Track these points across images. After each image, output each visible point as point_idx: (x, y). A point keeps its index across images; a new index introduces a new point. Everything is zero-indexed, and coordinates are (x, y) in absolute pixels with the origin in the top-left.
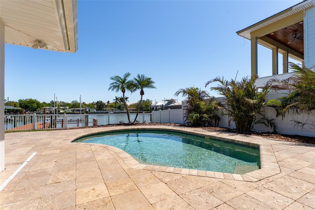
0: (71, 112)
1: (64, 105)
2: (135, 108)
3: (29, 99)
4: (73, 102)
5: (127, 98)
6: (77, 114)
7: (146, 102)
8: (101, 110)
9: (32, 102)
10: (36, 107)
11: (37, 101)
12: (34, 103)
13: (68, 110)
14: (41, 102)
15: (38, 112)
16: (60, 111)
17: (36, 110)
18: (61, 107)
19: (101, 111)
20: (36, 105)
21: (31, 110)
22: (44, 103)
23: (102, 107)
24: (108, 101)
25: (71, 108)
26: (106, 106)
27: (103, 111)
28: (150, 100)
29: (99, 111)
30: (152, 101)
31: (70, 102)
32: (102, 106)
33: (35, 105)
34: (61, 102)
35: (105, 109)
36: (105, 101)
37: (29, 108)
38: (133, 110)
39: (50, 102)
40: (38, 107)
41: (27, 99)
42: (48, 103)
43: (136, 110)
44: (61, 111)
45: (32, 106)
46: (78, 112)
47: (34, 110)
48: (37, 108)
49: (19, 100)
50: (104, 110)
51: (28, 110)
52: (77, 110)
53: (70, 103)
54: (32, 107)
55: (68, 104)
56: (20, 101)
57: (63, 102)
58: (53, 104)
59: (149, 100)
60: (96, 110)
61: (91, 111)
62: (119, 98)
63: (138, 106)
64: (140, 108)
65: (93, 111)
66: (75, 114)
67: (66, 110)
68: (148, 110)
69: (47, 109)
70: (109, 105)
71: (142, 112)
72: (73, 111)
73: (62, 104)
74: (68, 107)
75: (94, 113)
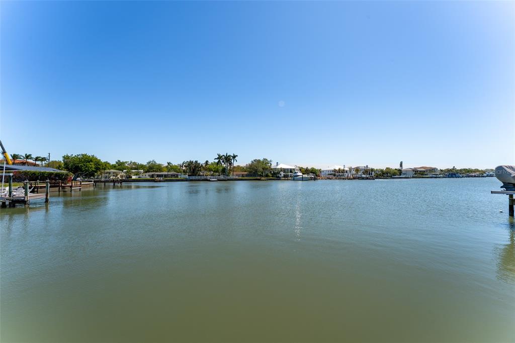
0: (148, 178)
1: (138, 167)
2: (246, 173)
3: (83, 155)
4: (149, 163)
5: (234, 157)
6: (160, 181)
7: (263, 162)
8: (196, 175)
9: (87, 160)
10: (94, 169)
11: (96, 159)
12: (91, 161)
13: (144, 176)
14: (103, 160)
15: (97, 178)
16: (131, 177)
17: (93, 175)
18: (133, 171)
19: (197, 178)
20: (94, 166)
21: (86, 175)
22: (106, 163)
23: (198, 171)
24: (206, 161)
25: (146, 172)
26: (206, 169)
27: (199, 178)
28: (269, 160)
29: (194, 178)
30: (271, 161)
31: (145, 163)
32: (197, 169)
33: (92, 166)
34: (131, 162)
35: (201, 174)
36: (202, 162)
37: (81, 171)
38: (242, 175)
39: (115, 163)
40: (97, 169)
41: (78, 155)
42: (112, 165)
43: (247, 175)
44: (134, 177)
45: (87, 167)
46: (162, 178)
47: (89, 174)
48: (96, 172)
49: (64, 157)
50: (201, 175)
51: (81, 174)
52: (158, 176)
54: (87, 168)
55: (142, 167)
56: (66, 158)
57: (135, 163)
58: (120, 166)
59: (266, 160)
60: (189, 175)
61: (179, 176)
62: (224, 156)
63: (250, 169)
64: (254, 173)
65: (183, 176)
66: (157, 181)
67: (141, 175)
68: (267, 176)
69: (112, 174)
70: (207, 167)
71: (259, 178)
72: (152, 176)
73: (134, 166)
74: (142, 171)
75: (186, 180)
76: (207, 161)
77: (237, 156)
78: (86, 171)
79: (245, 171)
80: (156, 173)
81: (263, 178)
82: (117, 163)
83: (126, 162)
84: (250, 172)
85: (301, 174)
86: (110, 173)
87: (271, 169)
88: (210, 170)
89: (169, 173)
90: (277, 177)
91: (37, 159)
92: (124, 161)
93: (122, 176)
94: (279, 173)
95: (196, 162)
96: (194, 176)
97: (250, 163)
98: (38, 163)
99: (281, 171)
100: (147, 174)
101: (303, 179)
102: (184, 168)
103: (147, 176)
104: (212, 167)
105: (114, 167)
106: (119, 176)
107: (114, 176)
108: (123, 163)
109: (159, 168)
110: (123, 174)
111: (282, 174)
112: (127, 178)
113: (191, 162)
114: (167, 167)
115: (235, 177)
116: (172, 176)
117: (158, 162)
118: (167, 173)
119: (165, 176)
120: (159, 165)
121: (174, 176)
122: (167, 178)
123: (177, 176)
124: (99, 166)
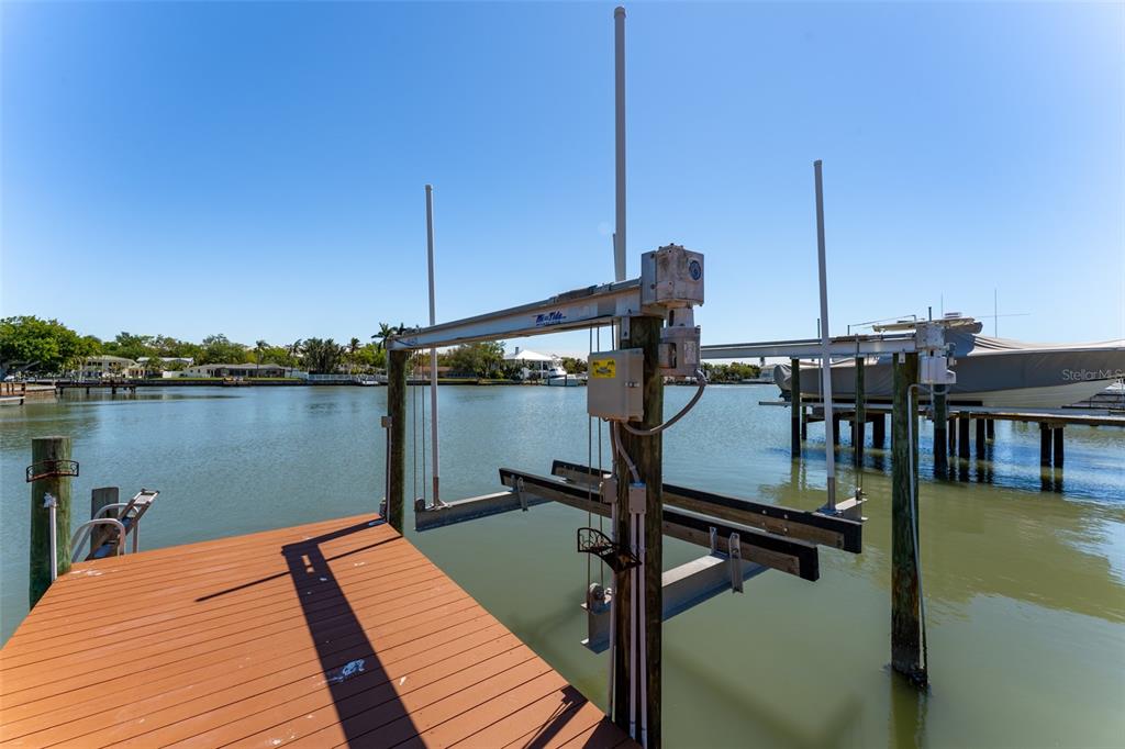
0: (207, 377)
1: (177, 350)
2: (447, 369)
3: (24, 319)
4: (210, 340)
6: (237, 385)
8: (328, 373)
9: (36, 330)
10: (56, 355)
11: (64, 329)
12: (49, 334)
13: (195, 372)
14: (82, 333)
15: (63, 377)
16: (161, 375)
17: (51, 367)
18: (166, 359)
19: (330, 378)
20: (56, 348)
21: (33, 369)
22: (92, 340)
23: (334, 361)
24: (350, 338)
25: (201, 363)
26: (352, 358)
27: (336, 377)
29: (323, 378)
31: (197, 340)
32: (331, 358)
33: (53, 347)
34: (160, 338)
35: (342, 369)
36: (342, 341)
37: (21, 356)
38: (440, 373)
39: (114, 340)
40: (66, 354)
41: (10, 320)
42: (107, 344)
43: (449, 374)
44: (167, 375)
45: (36, 348)
46: (241, 379)
47: (44, 367)
48: (62, 361)
50: (342, 373)
51: (18, 365)
52: (232, 372)
53: (198, 344)
54: (37, 353)
55: (190, 349)
57: (169, 341)
58: (129, 346)
59: (493, 341)
60: (311, 373)
61: (287, 374)
62: (395, 329)
63: (456, 360)
64: (465, 369)
65: (297, 374)
66: (228, 386)
67: (186, 371)
68: (493, 376)
69: (105, 367)
70: (355, 353)
71: (475, 380)
72: (218, 373)
73: (167, 349)
74: (190, 360)
75: (303, 383)
76: (355, 342)
78: (35, 358)
79: (447, 365)
80: (228, 366)
81: (484, 381)
82: (119, 338)
83: (146, 338)
84: (460, 366)
85: (564, 373)
86: (100, 364)
87: (504, 361)
88: (363, 360)
89: (261, 366)
90: (513, 378)
92: (141, 335)
93: (133, 373)
94: (518, 370)
95: (330, 342)
96: (322, 373)
97: (457, 346)
99: (525, 366)
100: (204, 368)
101: (566, 383)
102: (301, 356)
103: (203, 373)
104: (369, 354)
105: (110, 348)
106: (126, 372)
107: (110, 371)
108: (137, 340)
109: (237, 354)
110: (137, 366)
111: (527, 372)
112: (150, 376)
113: (314, 340)
114: (256, 351)
115: (420, 378)
116: (269, 372)
117: (233, 340)
118: (254, 367)
119: (252, 373)
120: (237, 348)
121: (274, 372)
122: (255, 380)
123: (282, 374)
124: (71, 347)
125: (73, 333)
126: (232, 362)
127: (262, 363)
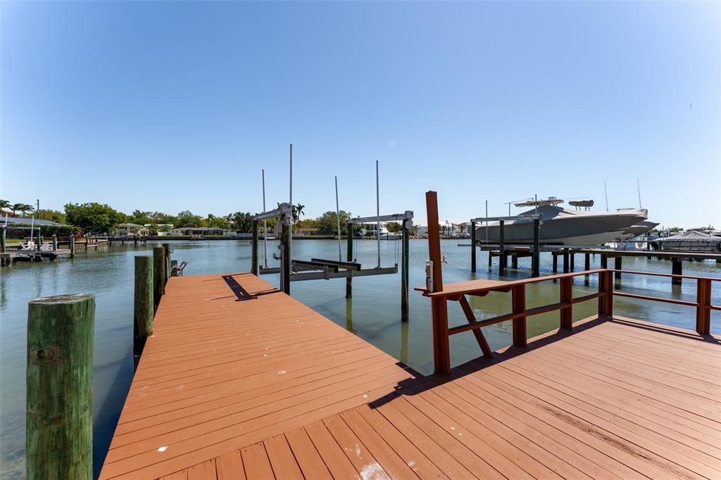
0: (181, 235)
1: (165, 220)
2: (316, 230)
3: (92, 204)
4: (182, 214)
5: (300, 208)
6: (197, 239)
7: (339, 215)
8: (247, 232)
9: (99, 210)
10: (108, 223)
11: (111, 209)
12: (104, 212)
13: (175, 232)
14: (119, 211)
16: (157, 234)
17: (106, 230)
18: (160, 225)
20: (108, 219)
21: (96, 231)
22: (123, 215)
23: (250, 226)
25: (178, 228)
28: (347, 212)
29: (244, 235)
31: (175, 215)
33: (106, 218)
34: (156, 213)
37: (91, 224)
38: (311, 232)
39: (132, 214)
40: (112, 222)
41: (86, 205)
42: (129, 217)
43: (317, 233)
44: (160, 234)
45: (98, 219)
46: (200, 236)
47: (102, 229)
48: (110, 226)
49: (66, 207)
51: (89, 229)
52: (195, 232)
53: (175, 216)
54: (98, 222)
55: (171, 219)
56: (69, 207)
57: (161, 215)
58: (139, 218)
59: (344, 212)
60: (237, 232)
61: (224, 233)
63: (322, 224)
64: (327, 229)
65: (230, 233)
66: (193, 240)
67: (170, 232)
68: (344, 234)
69: (129, 229)
71: (332, 236)
72: (187, 232)
73: (159, 219)
74: (172, 225)
75: (233, 238)
77: (303, 206)
78: (98, 224)
79: (316, 227)
80: (193, 229)
82: (134, 213)
83: (149, 213)
84: (323, 228)
85: (387, 232)
86: (126, 228)
89: (210, 229)
90: (356, 235)
91: (17, 207)
92: (146, 211)
93: (143, 233)
94: (359, 230)
95: (248, 214)
96: (244, 232)
97: (322, 216)
98: (18, 212)
99: (363, 227)
100: (180, 230)
101: (388, 238)
102: (232, 222)
103: (179, 232)
104: (270, 221)
105: (131, 219)
106: (139, 232)
107: (131, 232)
108: (144, 214)
109: (197, 221)
110: (144, 229)
111: (364, 231)
112: (152, 235)
113: (239, 214)
114: (207, 220)
115: (300, 235)
116: (215, 232)
117: (195, 213)
118: (207, 229)
119: (205, 233)
120: (197, 218)
121: (217, 232)
122: (207, 236)
123: (222, 233)
124: (115, 218)
125: (115, 211)
126: (194, 227)
127: (210, 226)
